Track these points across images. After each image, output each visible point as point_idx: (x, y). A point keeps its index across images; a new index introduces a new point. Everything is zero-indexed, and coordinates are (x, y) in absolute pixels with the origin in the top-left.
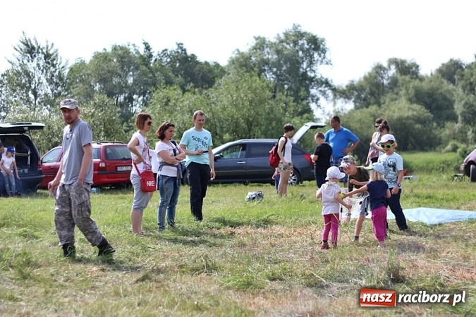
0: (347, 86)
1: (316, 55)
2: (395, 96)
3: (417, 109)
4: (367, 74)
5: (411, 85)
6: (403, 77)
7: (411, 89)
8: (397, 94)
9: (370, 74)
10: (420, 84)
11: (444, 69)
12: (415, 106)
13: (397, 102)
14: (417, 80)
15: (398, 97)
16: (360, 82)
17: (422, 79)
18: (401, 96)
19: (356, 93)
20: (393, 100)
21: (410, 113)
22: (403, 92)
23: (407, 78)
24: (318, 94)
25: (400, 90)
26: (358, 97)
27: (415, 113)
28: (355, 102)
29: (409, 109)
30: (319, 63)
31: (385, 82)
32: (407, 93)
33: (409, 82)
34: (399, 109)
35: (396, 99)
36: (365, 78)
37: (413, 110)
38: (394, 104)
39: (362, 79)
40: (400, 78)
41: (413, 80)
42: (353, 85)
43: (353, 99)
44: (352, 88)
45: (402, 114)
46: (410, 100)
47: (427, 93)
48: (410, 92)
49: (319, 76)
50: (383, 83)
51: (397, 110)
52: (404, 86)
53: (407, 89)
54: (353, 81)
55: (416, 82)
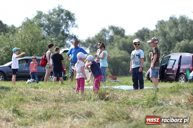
0: (86, 40)
1: (70, 22)
2: (112, 46)
3: (124, 53)
4: (97, 35)
5: (121, 41)
6: (117, 36)
7: (121, 42)
8: (113, 45)
9: (99, 34)
10: (125, 40)
11: (139, 33)
12: (123, 52)
13: (113, 49)
14: (124, 38)
15: (113, 47)
16: (93, 38)
17: (126, 38)
18: (115, 47)
19: (91, 44)
20: (110, 48)
21: (120, 55)
22: (116, 44)
23: (119, 37)
24: (70, 43)
25: (115, 43)
26: (92, 47)
27: (122, 55)
28: (90, 49)
29: (119, 53)
30: (71, 26)
31: (107, 39)
32: (119, 45)
33: (120, 39)
34: (114, 53)
35: (112, 48)
36: (96, 36)
37: (122, 54)
38: (111, 50)
39: (94, 37)
40: (115, 37)
41: (122, 38)
42: (89, 40)
43: (89, 48)
44: (89, 41)
45: (115, 56)
46: (120, 49)
47: (130, 45)
48: (120, 44)
49: (71, 34)
50: (106, 40)
51: (113, 54)
52: (117, 41)
53: (118, 43)
54: (89, 38)
55: (124, 39)
